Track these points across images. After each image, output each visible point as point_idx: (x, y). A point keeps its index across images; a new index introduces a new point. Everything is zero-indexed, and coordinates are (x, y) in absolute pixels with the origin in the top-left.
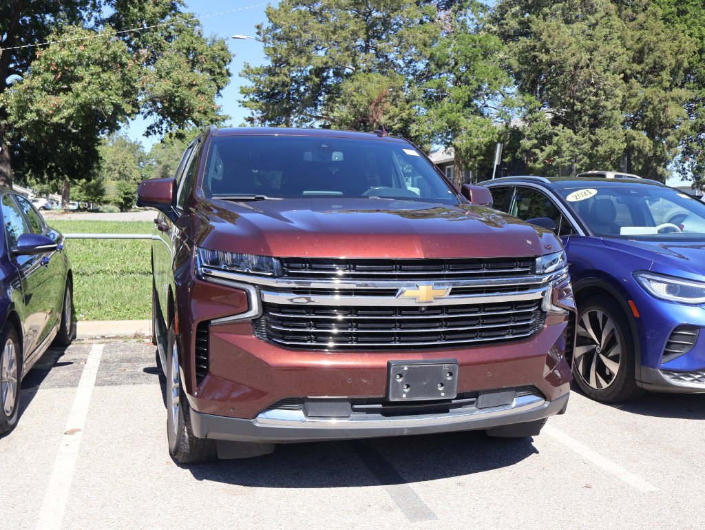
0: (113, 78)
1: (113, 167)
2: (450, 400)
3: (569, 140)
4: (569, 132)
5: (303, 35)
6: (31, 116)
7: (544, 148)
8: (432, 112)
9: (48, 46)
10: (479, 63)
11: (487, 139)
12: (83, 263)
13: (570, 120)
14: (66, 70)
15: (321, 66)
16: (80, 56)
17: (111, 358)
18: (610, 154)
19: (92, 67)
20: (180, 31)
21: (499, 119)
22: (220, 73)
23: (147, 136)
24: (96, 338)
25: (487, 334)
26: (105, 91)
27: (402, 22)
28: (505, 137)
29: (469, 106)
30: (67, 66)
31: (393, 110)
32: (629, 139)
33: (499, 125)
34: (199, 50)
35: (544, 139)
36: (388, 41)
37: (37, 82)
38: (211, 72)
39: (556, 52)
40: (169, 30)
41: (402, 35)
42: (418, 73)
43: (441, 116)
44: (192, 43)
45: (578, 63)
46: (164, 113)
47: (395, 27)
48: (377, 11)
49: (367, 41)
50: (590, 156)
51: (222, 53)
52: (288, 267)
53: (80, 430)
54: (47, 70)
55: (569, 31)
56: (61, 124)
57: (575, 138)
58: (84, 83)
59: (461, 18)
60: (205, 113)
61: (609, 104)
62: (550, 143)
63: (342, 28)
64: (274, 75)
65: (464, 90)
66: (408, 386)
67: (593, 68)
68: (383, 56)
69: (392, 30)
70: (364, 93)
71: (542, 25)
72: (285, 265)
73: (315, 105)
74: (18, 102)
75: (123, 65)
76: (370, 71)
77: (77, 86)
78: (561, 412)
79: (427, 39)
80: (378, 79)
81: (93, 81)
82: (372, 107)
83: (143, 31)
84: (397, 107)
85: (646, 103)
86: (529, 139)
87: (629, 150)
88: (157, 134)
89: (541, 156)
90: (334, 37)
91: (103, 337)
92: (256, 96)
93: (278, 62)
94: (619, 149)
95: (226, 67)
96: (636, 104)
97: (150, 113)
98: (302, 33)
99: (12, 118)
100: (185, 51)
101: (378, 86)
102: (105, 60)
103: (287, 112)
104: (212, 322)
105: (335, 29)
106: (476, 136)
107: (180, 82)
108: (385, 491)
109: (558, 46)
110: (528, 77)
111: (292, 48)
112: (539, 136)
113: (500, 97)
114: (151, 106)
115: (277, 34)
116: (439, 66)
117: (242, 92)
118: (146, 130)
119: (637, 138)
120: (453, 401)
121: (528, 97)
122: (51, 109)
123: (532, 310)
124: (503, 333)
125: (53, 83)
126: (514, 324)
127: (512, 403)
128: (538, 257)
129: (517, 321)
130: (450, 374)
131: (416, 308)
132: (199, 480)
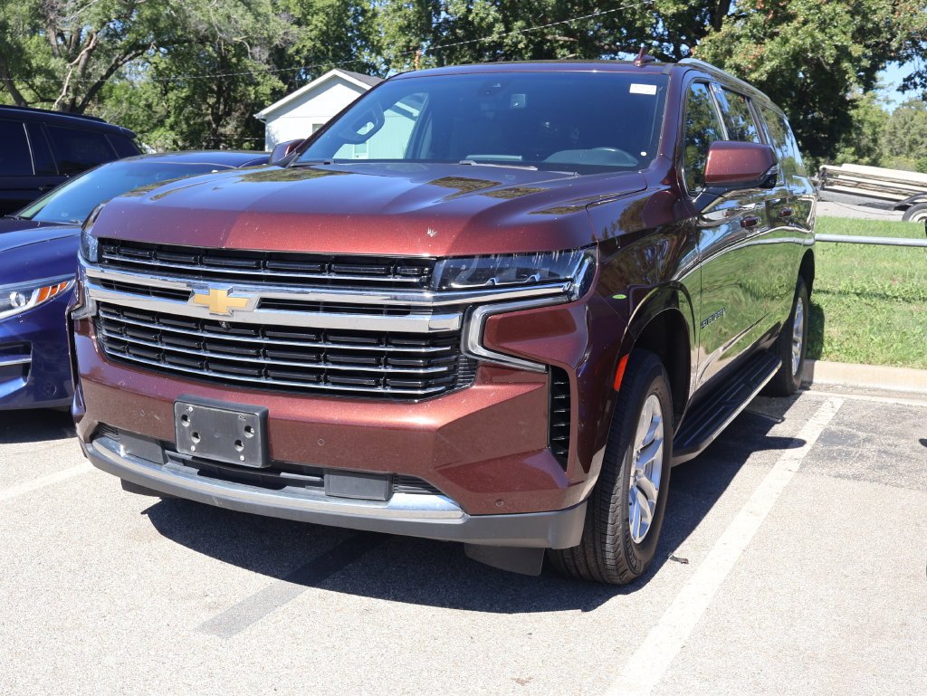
0: (839, 9)
23: (903, 92)
25: (337, 379)
26: (827, 30)
56: (761, 81)
58: (795, 24)
66: (197, 436)
77: (785, 29)
81: (810, 17)
88: (919, 87)
97: (909, 57)
114: (911, 47)
118: (902, 83)
122: (751, 62)
123: (423, 350)
124: (366, 382)
125: (764, 28)
126: (390, 370)
127: (388, 499)
128: (440, 259)
129: (395, 366)
130: (248, 429)
131: (216, 323)
132: (142, 513)
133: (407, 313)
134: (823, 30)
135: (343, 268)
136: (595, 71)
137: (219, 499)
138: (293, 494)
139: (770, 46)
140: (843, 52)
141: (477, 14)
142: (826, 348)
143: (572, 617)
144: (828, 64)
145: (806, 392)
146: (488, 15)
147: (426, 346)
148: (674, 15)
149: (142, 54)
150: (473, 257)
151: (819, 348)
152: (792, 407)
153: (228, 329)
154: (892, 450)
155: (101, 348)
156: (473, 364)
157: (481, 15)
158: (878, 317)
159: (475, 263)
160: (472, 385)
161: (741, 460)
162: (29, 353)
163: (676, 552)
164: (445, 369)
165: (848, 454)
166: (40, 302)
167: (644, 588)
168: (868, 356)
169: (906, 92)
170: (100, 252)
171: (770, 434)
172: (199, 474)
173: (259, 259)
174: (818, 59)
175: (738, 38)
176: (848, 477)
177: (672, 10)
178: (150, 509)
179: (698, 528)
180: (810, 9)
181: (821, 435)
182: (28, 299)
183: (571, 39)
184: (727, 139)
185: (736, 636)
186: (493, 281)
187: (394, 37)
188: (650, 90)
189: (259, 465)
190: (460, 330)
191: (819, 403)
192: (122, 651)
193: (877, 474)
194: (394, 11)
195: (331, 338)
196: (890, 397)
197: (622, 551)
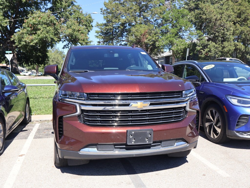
0: (51, 29)
1: (54, 60)
2: (151, 144)
3: (214, 47)
4: (214, 44)
5: (117, 11)
6: (23, 43)
7: (205, 49)
8: (164, 38)
9: (28, 18)
10: (180, 20)
11: (183, 47)
12: (36, 94)
13: (214, 40)
14: (35, 27)
15: (123, 22)
16: (39, 22)
17: (41, 128)
18: (229, 51)
19: (43, 25)
20: (75, 12)
21: (188, 40)
22: (89, 26)
24: (38, 121)
25: (164, 120)
26: (48, 33)
27: (152, 6)
28: (190, 46)
29: (177, 35)
30: (35, 25)
31: (150, 37)
32: (236, 45)
33: (188, 42)
34: (81, 18)
35: (205, 47)
36: (147, 13)
37: (25, 31)
38: (86, 26)
39: (208, 15)
40: (71, 11)
41: (152, 10)
42: (158, 24)
43: (167, 39)
44: (79, 15)
45: (216, 19)
46: (70, 41)
47: (150, 7)
48: (143, 2)
49: (140, 13)
50: (222, 52)
51: (89, 18)
52: (90, 96)
53: (24, 155)
54: (28, 27)
55: (213, 7)
56: (33, 45)
57: (216, 45)
58: (41, 31)
59: (174, 4)
60: (84, 40)
61: (228, 33)
62: (207, 48)
63: (131, 9)
64: (107, 26)
65: (175, 29)
66: (134, 139)
67: (222, 20)
68: (145, 18)
69: (149, 9)
70: (139, 32)
71: (203, 5)
72: (89, 95)
73: (122, 37)
74: (18, 38)
75: (55, 24)
76: (141, 24)
77: (39, 32)
78: (195, 148)
79: (161, 11)
80: (144, 26)
81: (44, 30)
82: (142, 37)
83: (62, 12)
84: (151, 36)
85: (241, 33)
86: (199, 46)
87: (236, 50)
88: (67, 48)
89: (204, 52)
90: (128, 12)
91: (41, 121)
92: (101, 34)
93: (108, 21)
94: (232, 49)
95: (92, 24)
96: (238, 33)
97: (64, 41)
98: (116, 11)
99: (17, 44)
100: (76, 18)
101: (144, 29)
102: (48, 22)
103: (112, 39)
104: (64, 116)
105: (128, 9)
106: (180, 46)
107: (74, 30)
108: (129, 177)
109: (209, 13)
110: (199, 24)
111: (113, 16)
112: (202, 45)
113: (188, 31)
114: (65, 38)
115: (108, 11)
116: (166, 21)
117: (96, 32)
118: (63, 46)
119: (239, 45)
120: (152, 144)
121: (198, 31)
122: (30, 40)
125: (30, 31)
127: (174, 145)
131: (138, 111)
134: (47, 33)
135: (166, 95)
139: (34, 37)
140: (52, 39)
144: (49, 42)
153: (140, 112)
164: (183, 114)
169: (64, 49)
172: (126, 150)
174: (46, 40)
188: (145, 53)
190: (186, 106)
195: (164, 110)
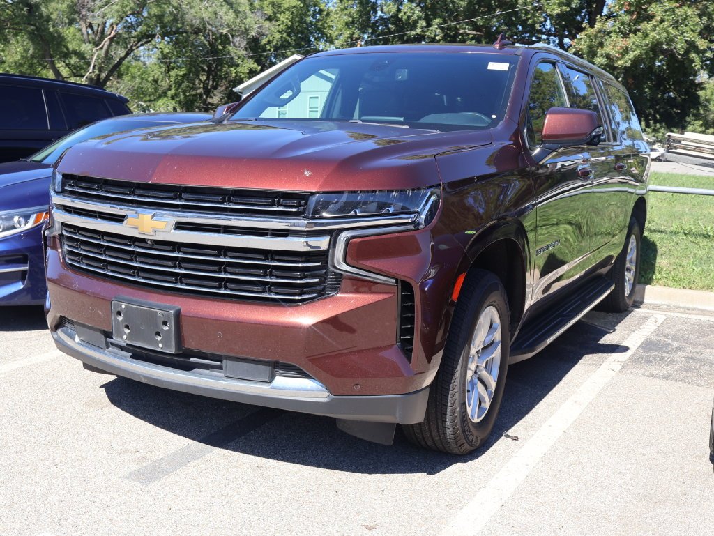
0: (689, 12)
25: (234, 286)
26: (680, 28)
56: (626, 67)
66: (128, 328)
81: (666, 18)
122: (616, 52)
123: (300, 265)
124: (256, 288)
125: (629, 25)
126: (274, 280)
127: (271, 382)
128: (313, 194)
129: (277, 277)
130: (165, 323)
131: (144, 241)
132: (100, 387)
133: (286, 236)
134: (677, 28)
135: (239, 200)
136: (470, 52)
137: (145, 377)
138: (201, 375)
139: (633, 39)
140: (692, 46)
141: (405, 13)
142: (658, 275)
143: (419, 479)
144: (679, 54)
145: (637, 310)
146: (413, 13)
147: (302, 262)
148: (558, 15)
149: (150, 41)
150: (342, 192)
151: (650, 275)
152: (624, 321)
153: (153, 245)
154: (697, 356)
155: (64, 258)
156: (339, 277)
157: (408, 14)
158: (700, 252)
159: (344, 198)
160: (337, 293)
161: (575, 361)
162: (27, 263)
163: (510, 431)
164: (317, 280)
165: (662, 359)
166: (36, 224)
167: (480, 458)
168: (689, 283)
170: (63, 185)
171: (602, 341)
172: (131, 357)
173: (178, 191)
174: (672, 50)
175: (609, 33)
176: (659, 377)
177: (557, 11)
178: (107, 384)
179: (530, 413)
180: (666, 11)
181: (643, 343)
182: (26, 222)
183: (478, 33)
184: (569, 106)
185: (547, 498)
186: (355, 212)
187: (341, 30)
188: (504, 67)
189: (172, 351)
190: (328, 250)
191: (645, 318)
192: (64, 492)
193: (682, 375)
194: (342, 10)
195: (229, 254)
196: (704, 315)
197: (460, 428)
